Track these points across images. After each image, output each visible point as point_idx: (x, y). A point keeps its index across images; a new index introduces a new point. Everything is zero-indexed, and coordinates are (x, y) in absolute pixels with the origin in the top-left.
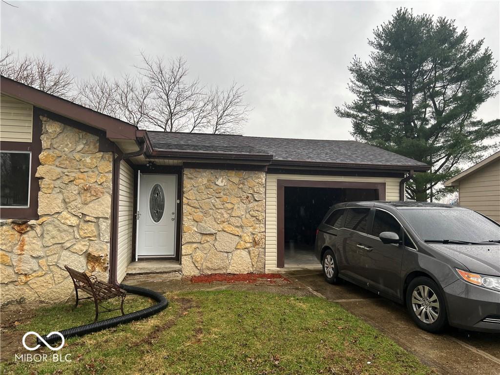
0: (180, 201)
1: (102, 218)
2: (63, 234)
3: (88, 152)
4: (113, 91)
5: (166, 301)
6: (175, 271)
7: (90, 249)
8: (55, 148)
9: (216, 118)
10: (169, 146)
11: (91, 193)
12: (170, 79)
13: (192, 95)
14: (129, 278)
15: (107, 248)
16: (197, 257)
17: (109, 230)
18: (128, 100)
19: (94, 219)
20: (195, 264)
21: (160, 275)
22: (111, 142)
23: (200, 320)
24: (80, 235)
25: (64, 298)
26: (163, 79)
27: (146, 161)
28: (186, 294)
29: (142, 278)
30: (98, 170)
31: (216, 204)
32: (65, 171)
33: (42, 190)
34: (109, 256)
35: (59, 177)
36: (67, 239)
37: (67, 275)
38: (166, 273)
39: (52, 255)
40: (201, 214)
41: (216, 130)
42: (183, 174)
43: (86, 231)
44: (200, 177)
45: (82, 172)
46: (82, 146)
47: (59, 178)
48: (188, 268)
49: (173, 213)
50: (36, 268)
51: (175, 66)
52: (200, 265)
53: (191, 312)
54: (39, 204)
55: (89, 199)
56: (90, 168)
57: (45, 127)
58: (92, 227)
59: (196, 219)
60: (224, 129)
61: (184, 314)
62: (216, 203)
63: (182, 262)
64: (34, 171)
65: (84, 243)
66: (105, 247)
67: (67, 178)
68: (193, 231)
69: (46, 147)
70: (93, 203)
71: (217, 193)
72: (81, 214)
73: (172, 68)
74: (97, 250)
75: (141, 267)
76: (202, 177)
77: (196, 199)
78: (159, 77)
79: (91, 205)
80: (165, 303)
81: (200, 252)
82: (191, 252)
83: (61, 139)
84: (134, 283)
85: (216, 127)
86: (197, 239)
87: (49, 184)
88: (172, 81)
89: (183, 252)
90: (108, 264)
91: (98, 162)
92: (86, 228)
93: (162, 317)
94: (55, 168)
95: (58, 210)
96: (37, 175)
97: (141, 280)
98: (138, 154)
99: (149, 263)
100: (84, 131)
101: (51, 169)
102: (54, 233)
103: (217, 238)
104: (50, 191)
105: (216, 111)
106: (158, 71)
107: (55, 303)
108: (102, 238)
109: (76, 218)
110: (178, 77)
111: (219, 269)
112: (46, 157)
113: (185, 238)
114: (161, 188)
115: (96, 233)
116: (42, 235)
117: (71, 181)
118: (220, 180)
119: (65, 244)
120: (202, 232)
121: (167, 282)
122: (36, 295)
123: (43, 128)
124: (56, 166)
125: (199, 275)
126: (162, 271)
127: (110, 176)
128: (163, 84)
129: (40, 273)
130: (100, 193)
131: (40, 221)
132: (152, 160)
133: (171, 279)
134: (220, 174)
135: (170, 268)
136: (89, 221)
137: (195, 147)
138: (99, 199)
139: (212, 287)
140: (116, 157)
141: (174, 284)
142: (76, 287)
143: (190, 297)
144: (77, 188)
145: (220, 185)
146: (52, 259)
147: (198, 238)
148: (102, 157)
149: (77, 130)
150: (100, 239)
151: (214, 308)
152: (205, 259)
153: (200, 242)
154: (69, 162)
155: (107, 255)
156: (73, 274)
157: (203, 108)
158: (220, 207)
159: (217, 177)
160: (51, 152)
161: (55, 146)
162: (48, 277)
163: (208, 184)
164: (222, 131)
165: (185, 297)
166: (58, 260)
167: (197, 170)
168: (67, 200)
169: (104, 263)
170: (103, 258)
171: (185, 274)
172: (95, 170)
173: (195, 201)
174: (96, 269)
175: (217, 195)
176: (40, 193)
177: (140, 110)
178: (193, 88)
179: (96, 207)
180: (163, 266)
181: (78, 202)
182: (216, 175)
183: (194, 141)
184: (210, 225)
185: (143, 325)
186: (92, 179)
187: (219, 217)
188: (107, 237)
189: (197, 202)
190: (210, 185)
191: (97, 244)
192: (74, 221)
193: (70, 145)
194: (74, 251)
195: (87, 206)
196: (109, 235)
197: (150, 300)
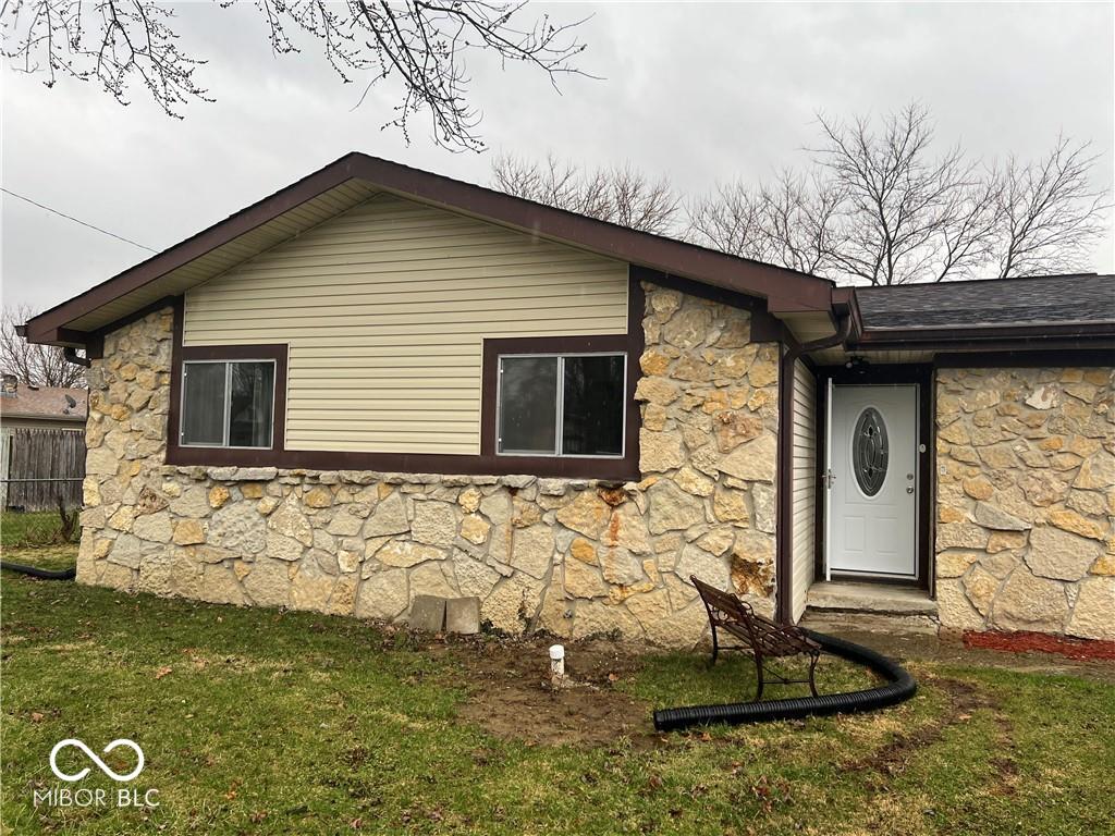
0: (928, 448)
1: (759, 481)
2: (683, 512)
3: (730, 346)
4: (758, 210)
5: (912, 681)
6: (921, 613)
7: (736, 546)
8: (667, 343)
9: (1007, 239)
10: (897, 317)
11: (735, 429)
12: (886, 161)
13: (942, 190)
14: (813, 617)
15: (771, 546)
16: (979, 586)
17: (773, 508)
18: (789, 225)
19: (744, 484)
20: (971, 603)
21: (881, 617)
22: (776, 319)
23: (1007, 740)
24: (716, 516)
25: (690, 641)
26: (868, 163)
27: (846, 357)
28: (958, 671)
29: (843, 621)
30: (749, 382)
31: (1026, 455)
32: (686, 385)
33: (646, 424)
34: (775, 564)
35: (675, 397)
36: (692, 522)
37: (693, 596)
38: (899, 614)
39: (666, 552)
40: (986, 481)
41: (1009, 268)
42: (936, 382)
43: (727, 508)
44: (981, 389)
45: (718, 388)
46: (718, 334)
47: (674, 401)
48: (953, 609)
49: (910, 477)
50: (638, 574)
51: (898, 130)
52: (985, 605)
53: (979, 717)
54: (641, 452)
55: (731, 443)
56: (734, 378)
57: (650, 304)
58: (738, 500)
59: (971, 492)
60: (1033, 262)
61: (962, 718)
62: (1028, 454)
63: (938, 594)
64: (633, 389)
65: (724, 533)
66: (766, 543)
67: (690, 399)
68: (963, 521)
69: (652, 341)
70: (739, 449)
71: (1031, 428)
72: (717, 473)
73: (890, 133)
74: (751, 548)
75: (837, 595)
76: (985, 387)
77: (971, 444)
78: (860, 162)
79: (736, 454)
80: (910, 685)
81: (985, 573)
82: (959, 572)
83: (678, 322)
84: (824, 628)
85: (1010, 260)
86: (975, 540)
87: (658, 413)
88: (891, 166)
89: (941, 569)
90: (773, 580)
91: (749, 364)
92: (727, 502)
93: (904, 716)
94: (669, 381)
95: (674, 463)
96: (637, 396)
97: (842, 624)
98: (832, 341)
99: (856, 588)
100: (722, 303)
101: (661, 383)
102: (667, 508)
103: (1032, 542)
104: (659, 427)
105: (1008, 221)
106: (858, 148)
107: (672, 648)
108: (759, 525)
109: (708, 481)
110: (905, 154)
111: (1041, 621)
112: (652, 360)
113: (945, 536)
114: (879, 418)
115: (747, 514)
116: (647, 511)
117: (698, 406)
118: (1038, 394)
119: (688, 532)
120: (990, 526)
121: (903, 636)
122: (639, 627)
123: (646, 304)
124: (671, 377)
125: (984, 629)
126: (889, 609)
127: (775, 393)
128: (869, 177)
129: (645, 586)
130: (753, 430)
131: (645, 483)
132: (860, 353)
133: (912, 630)
134: (1038, 377)
135: (906, 604)
136: (733, 488)
137: (965, 315)
138: (753, 443)
139: (1025, 665)
140: (785, 352)
141: (920, 643)
142: (714, 623)
143: (968, 680)
144: (708, 419)
145: (1039, 407)
146: (667, 561)
147: (978, 538)
148: (757, 352)
149: (708, 302)
150: (755, 525)
151: (1043, 718)
152: (999, 593)
153: (985, 550)
154: (694, 367)
155: (771, 562)
156: (707, 593)
157: (973, 218)
158: (1039, 462)
159: (1030, 386)
160: (659, 350)
161: (668, 338)
162: (659, 594)
163: (1003, 404)
164: (1030, 267)
165: (955, 678)
166: (677, 563)
167: (974, 370)
168: (691, 444)
169: (765, 578)
170: (763, 567)
171: (946, 622)
172: (744, 380)
173: (969, 447)
174: (750, 588)
175: (1031, 433)
176: (643, 431)
177: (816, 243)
178: (946, 172)
179: (747, 458)
180: (889, 598)
181: (710, 450)
182: (1025, 383)
183: (959, 301)
184: (1010, 509)
185: (862, 726)
186: (737, 401)
187: (1037, 488)
188: (770, 522)
189: (973, 449)
190: (1008, 406)
191: (751, 536)
192: (704, 486)
193: (695, 334)
194: (706, 547)
195: (729, 456)
196: (775, 518)
197: (868, 673)
